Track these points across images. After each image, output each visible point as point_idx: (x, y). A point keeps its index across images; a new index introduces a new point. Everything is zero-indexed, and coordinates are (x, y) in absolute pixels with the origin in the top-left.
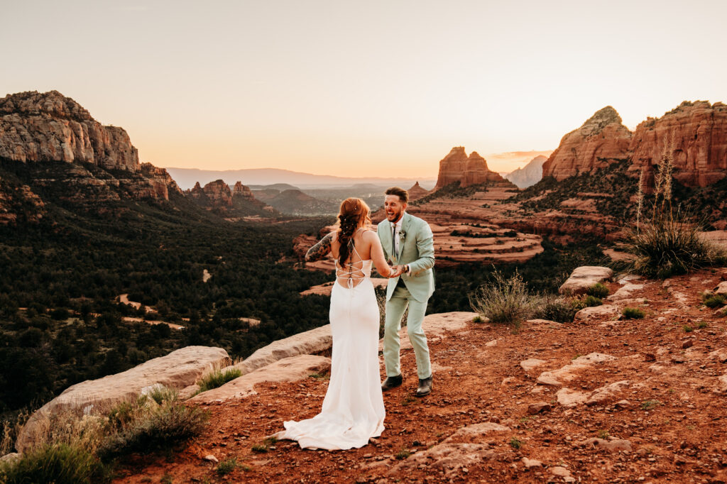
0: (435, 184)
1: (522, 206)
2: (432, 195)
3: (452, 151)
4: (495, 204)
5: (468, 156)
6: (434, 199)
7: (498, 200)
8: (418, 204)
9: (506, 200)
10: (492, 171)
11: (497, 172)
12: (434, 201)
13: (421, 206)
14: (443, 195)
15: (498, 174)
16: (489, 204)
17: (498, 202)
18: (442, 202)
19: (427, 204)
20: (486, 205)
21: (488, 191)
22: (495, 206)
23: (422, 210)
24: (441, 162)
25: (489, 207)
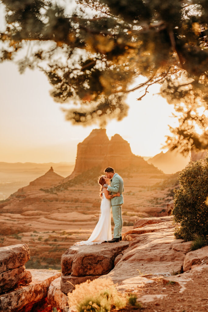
0: (73, 170)
1: (169, 192)
2: (70, 181)
3: (91, 133)
4: (140, 191)
5: (110, 139)
6: (72, 186)
7: (143, 187)
8: (55, 192)
9: (152, 187)
10: (136, 155)
11: (142, 156)
12: (73, 188)
13: (60, 193)
14: (83, 181)
15: (142, 158)
16: (133, 191)
17: (143, 189)
18: (82, 189)
19: (65, 191)
20: (130, 192)
21: (132, 177)
22: (140, 193)
23: (60, 198)
24: (79, 145)
25: (134, 195)
